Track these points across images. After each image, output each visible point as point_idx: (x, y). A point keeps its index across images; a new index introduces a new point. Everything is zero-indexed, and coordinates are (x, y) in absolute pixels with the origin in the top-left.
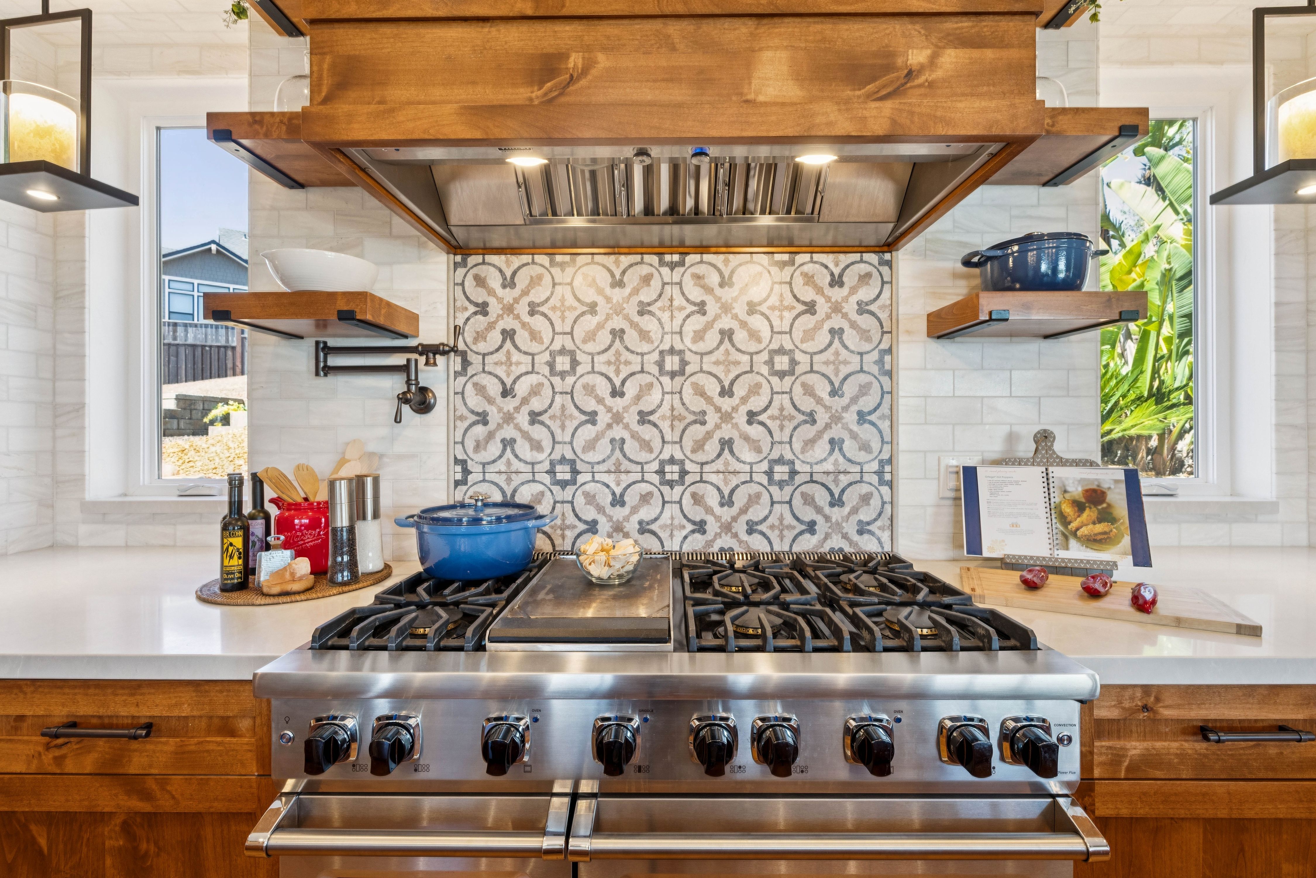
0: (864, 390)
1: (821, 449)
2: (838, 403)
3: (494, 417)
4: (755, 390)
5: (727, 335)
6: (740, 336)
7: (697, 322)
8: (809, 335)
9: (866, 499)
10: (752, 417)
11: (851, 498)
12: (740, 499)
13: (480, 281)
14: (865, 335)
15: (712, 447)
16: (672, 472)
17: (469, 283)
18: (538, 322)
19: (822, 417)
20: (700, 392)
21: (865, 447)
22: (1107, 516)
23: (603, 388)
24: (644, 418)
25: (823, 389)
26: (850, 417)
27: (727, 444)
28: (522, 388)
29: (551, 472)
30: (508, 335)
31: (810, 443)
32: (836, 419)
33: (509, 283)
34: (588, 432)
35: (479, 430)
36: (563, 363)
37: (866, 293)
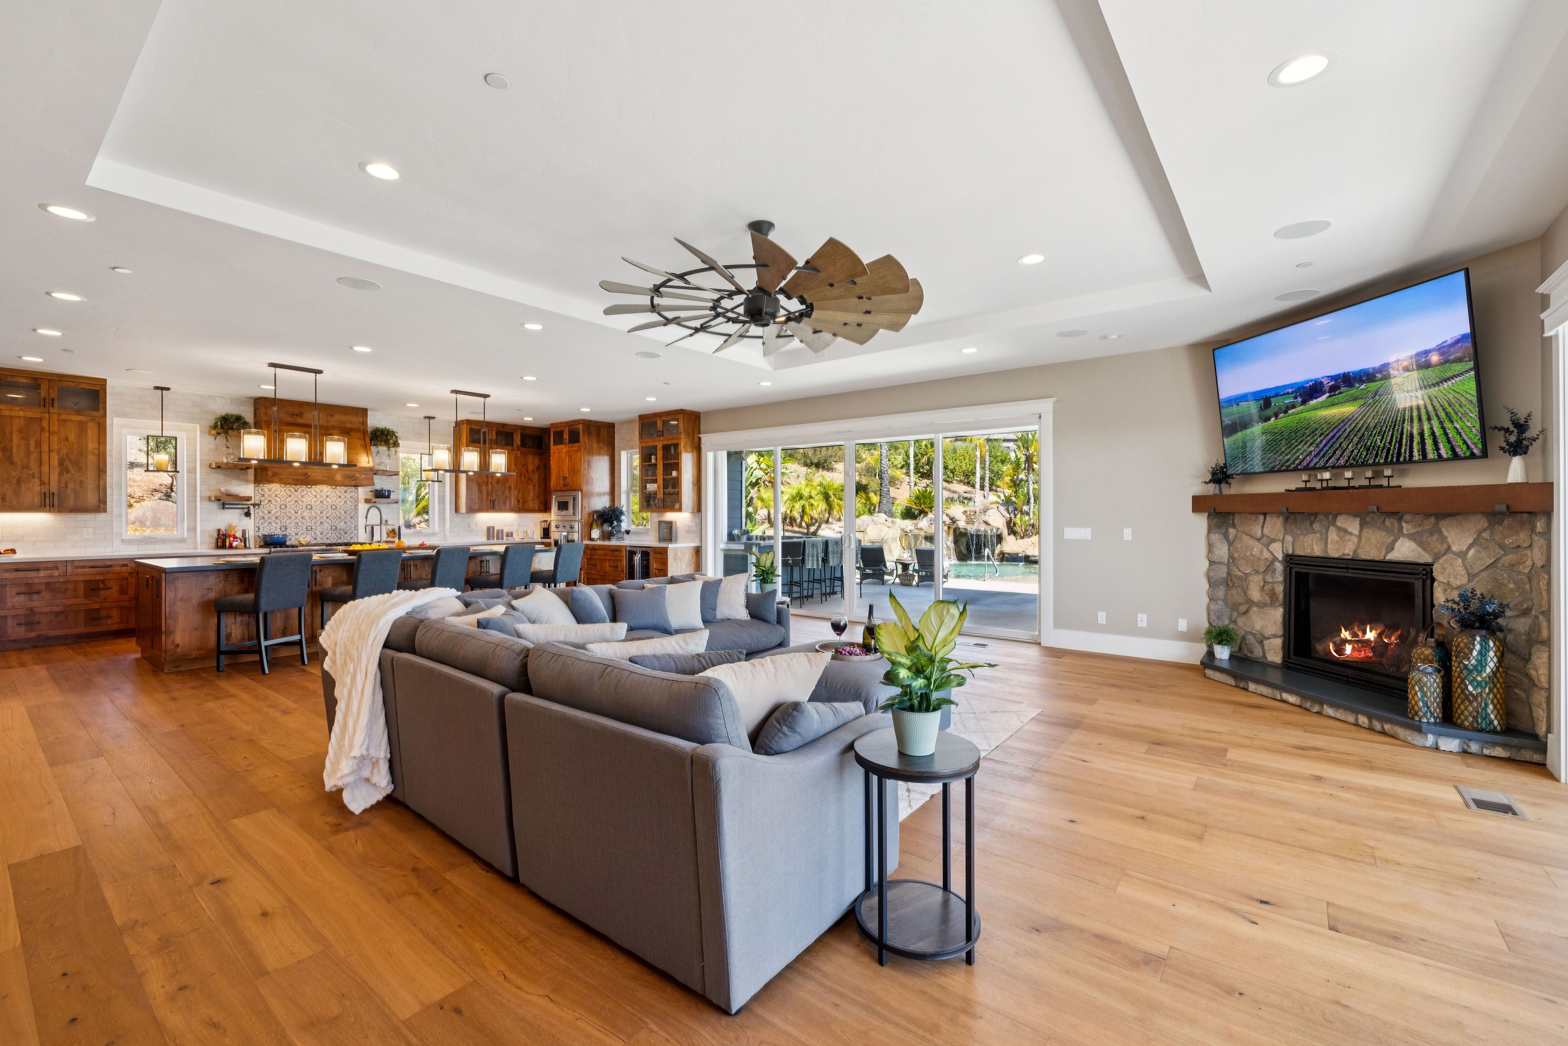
0: (351, 512)
1: (342, 524)
2: (346, 515)
3: (266, 517)
4: (328, 512)
5: (322, 502)
6: (324, 502)
7: (314, 499)
8: (340, 502)
9: (352, 533)
10: (327, 517)
11: (349, 533)
12: (325, 533)
13: (262, 490)
14: (351, 502)
15: (318, 523)
16: (309, 528)
17: (260, 490)
18: (277, 499)
19: (342, 517)
20: (315, 512)
21: (352, 523)
22: (395, 533)
23: (293, 512)
24: (302, 518)
25: (343, 512)
26: (349, 518)
27: (321, 523)
28: (273, 512)
29: (280, 529)
30: (270, 501)
31: (340, 522)
32: (346, 518)
33: (270, 490)
34: (289, 521)
35: (262, 520)
36: (283, 507)
37: (352, 494)
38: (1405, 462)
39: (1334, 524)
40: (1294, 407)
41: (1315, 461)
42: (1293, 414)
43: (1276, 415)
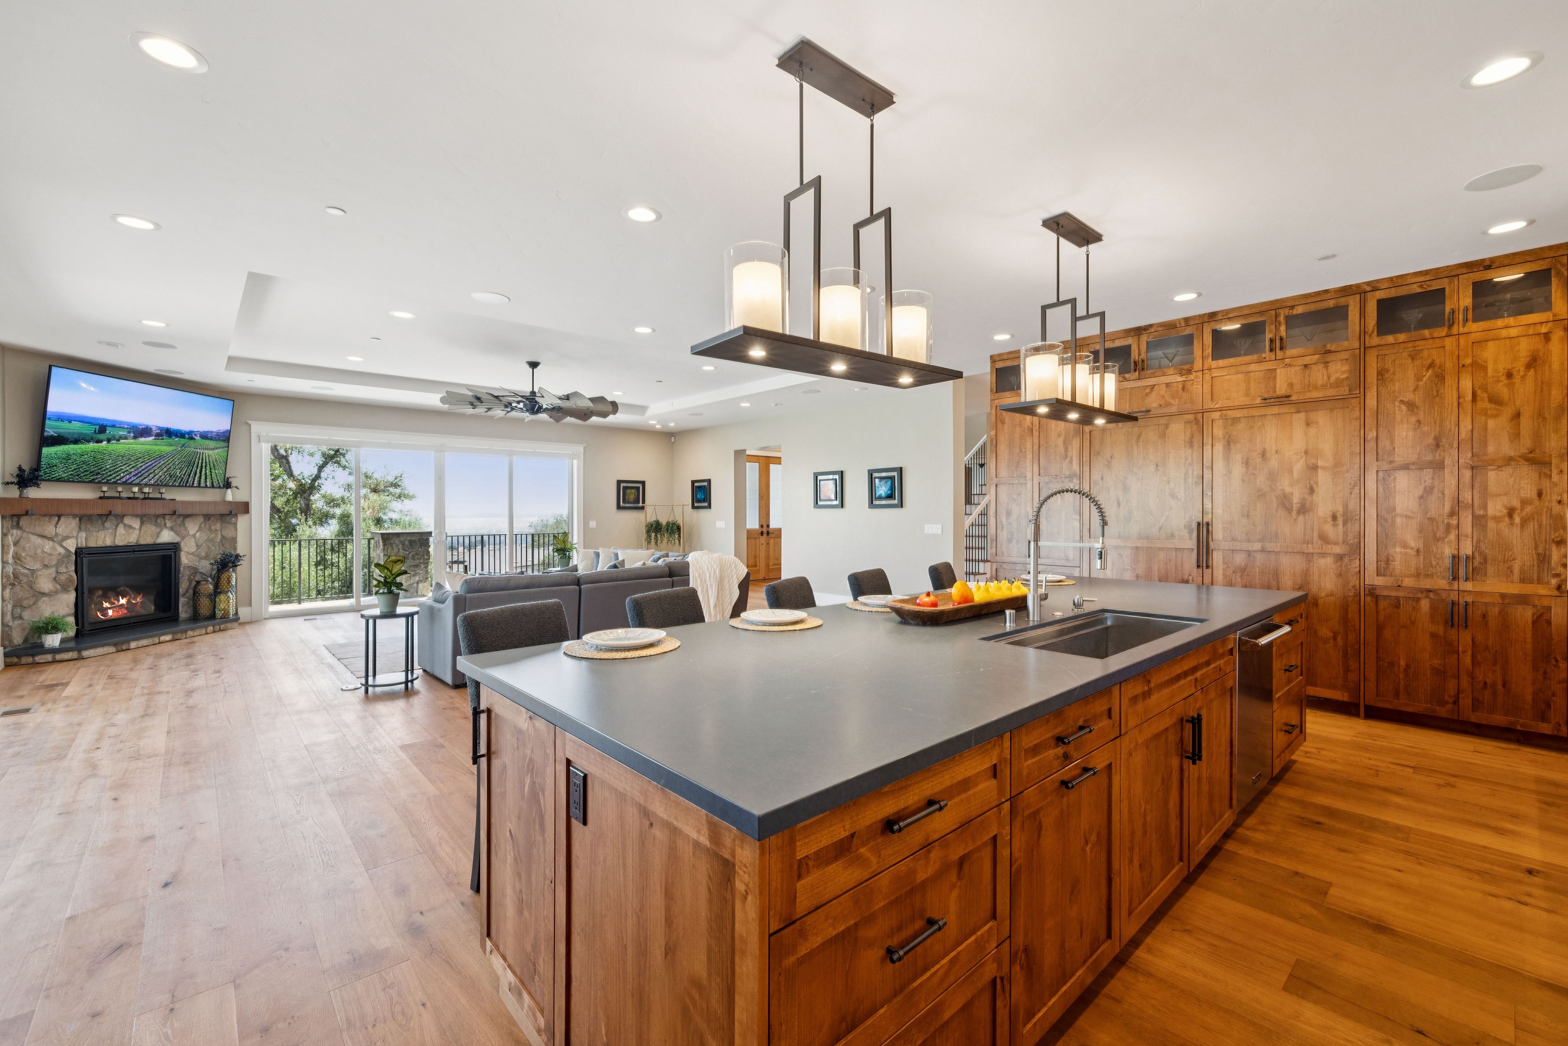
38: (189, 486)
39: (122, 522)
40: (126, 438)
41: (133, 479)
42: (125, 443)
43: (109, 441)
